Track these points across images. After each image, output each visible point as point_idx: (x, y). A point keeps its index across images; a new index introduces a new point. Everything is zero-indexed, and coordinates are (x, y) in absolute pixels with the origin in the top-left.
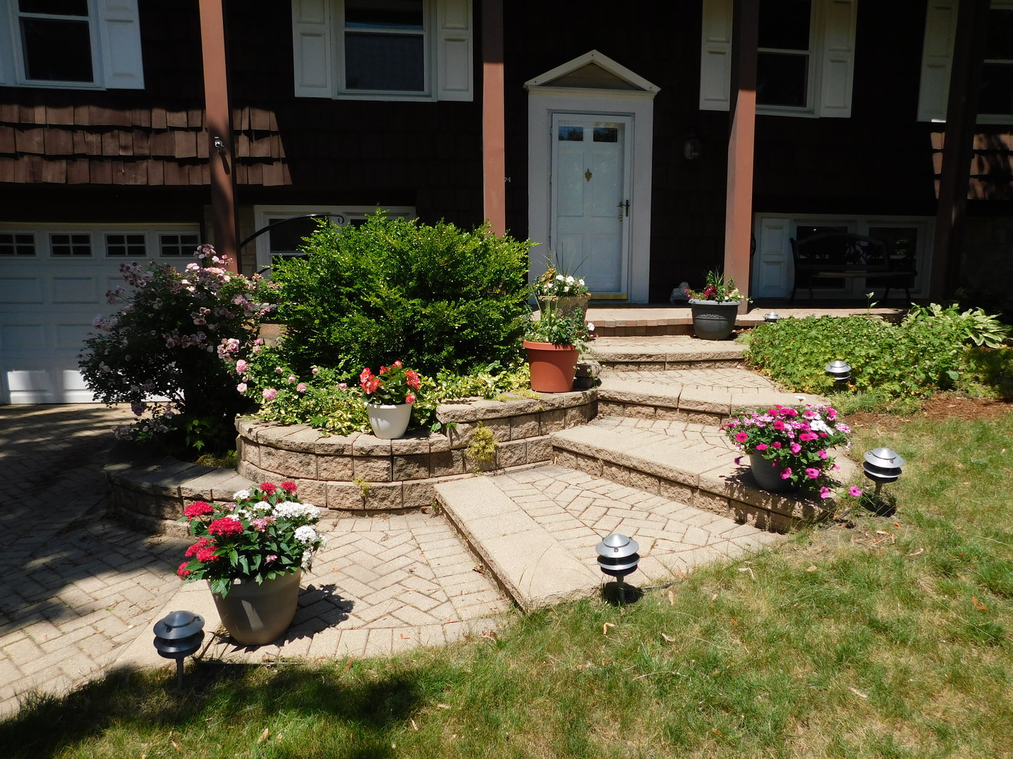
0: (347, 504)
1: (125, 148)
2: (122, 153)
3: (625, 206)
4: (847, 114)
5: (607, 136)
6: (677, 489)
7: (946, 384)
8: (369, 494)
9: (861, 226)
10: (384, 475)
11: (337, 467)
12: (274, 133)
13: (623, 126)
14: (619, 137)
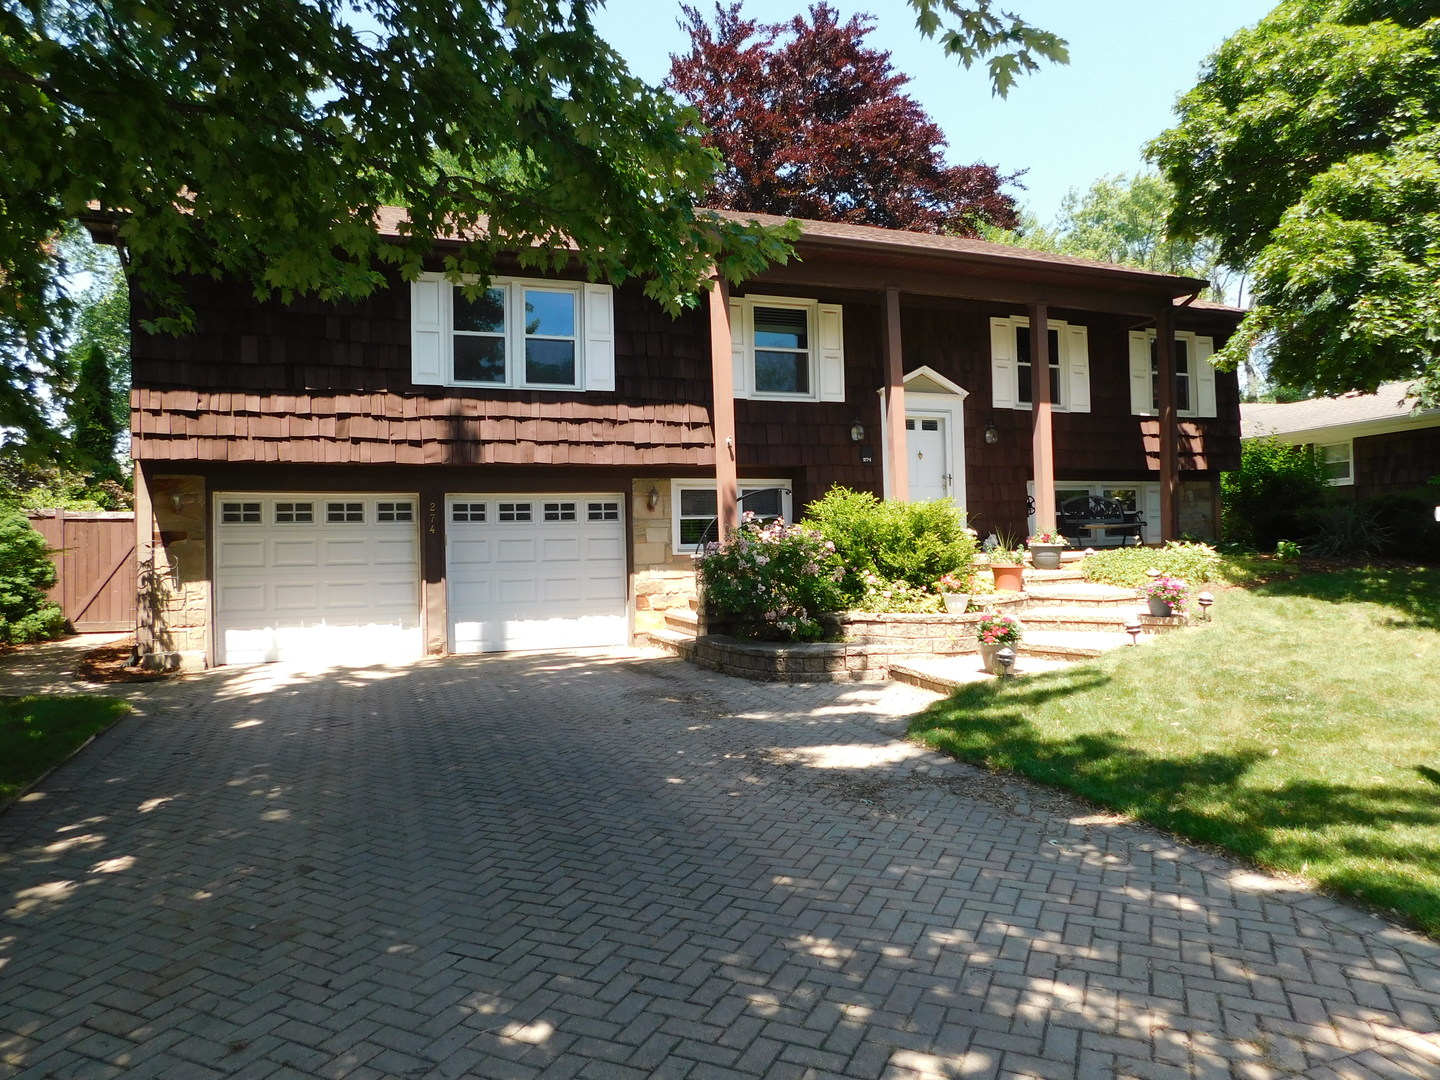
0: (944, 650)
1: (596, 435)
2: (595, 439)
3: (947, 478)
4: (1087, 409)
5: (930, 426)
6: (1109, 626)
7: (1206, 580)
8: (955, 644)
9: (1097, 488)
10: (961, 633)
11: (937, 630)
12: (706, 425)
13: (943, 420)
14: (939, 426)
